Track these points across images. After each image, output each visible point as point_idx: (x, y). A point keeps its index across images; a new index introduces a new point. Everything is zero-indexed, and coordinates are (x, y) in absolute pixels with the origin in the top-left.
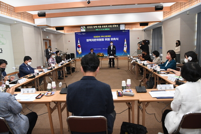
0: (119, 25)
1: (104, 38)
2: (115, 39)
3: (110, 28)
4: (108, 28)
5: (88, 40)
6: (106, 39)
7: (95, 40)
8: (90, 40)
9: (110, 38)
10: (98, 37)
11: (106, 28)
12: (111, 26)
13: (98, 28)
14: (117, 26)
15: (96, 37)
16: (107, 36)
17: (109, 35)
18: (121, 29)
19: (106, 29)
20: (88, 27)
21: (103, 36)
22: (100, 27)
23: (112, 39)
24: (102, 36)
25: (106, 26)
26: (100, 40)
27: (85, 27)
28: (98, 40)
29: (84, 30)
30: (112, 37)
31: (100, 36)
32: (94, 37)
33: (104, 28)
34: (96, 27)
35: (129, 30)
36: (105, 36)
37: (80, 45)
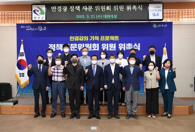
1: (101, 43)
2: (129, 46)
3: (118, 12)
4: (112, 12)
6: (105, 47)
7: (72, 47)
9: (117, 43)
10: (82, 38)
11: (107, 12)
12: (122, 8)
13: (82, 12)
14: (141, 8)
15: (77, 38)
16: (107, 38)
18: (151, 17)
20: (54, 8)
21: (97, 38)
22: (90, 8)
23: (122, 46)
24: (93, 38)
25: (108, 8)
27: (44, 8)
28: (80, 47)
29: (42, 17)
30: (121, 41)
31: (89, 35)
32: (71, 38)
33: (101, 12)
34: (78, 8)
35: (170, 24)
36: (102, 38)
37: (24, 58)
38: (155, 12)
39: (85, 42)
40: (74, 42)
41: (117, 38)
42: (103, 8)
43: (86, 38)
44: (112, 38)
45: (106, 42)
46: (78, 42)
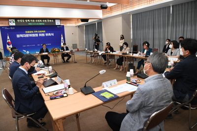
0: (54, 19)
1: (38, 33)
2: (50, 34)
3: (45, 22)
4: (42, 22)
5: (18, 36)
6: (40, 35)
7: (27, 36)
8: (22, 36)
9: (45, 33)
10: (30, 32)
11: (40, 22)
12: (46, 21)
13: (31, 22)
14: (52, 21)
15: (28, 32)
16: (41, 32)
17: (44, 30)
18: (56, 24)
19: (40, 24)
20: (18, 21)
21: (37, 32)
22: (34, 21)
23: (47, 35)
24: (35, 32)
25: (41, 20)
26: (33, 35)
27: (14, 20)
28: (30, 35)
29: (14, 24)
31: (33, 31)
32: (26, 32)
33: (38, 22)
34: (29, 20)
35: (63, 26)
36: (39, 32)
37: (9, 41)
38: (58, 23)
39: (32, 33)
40: (28, 33)
41: (44, 31)
42: (39, 21)
43: (32, 32)
44: (43, 31)
45: (40, 33)
46: (29, 33)
